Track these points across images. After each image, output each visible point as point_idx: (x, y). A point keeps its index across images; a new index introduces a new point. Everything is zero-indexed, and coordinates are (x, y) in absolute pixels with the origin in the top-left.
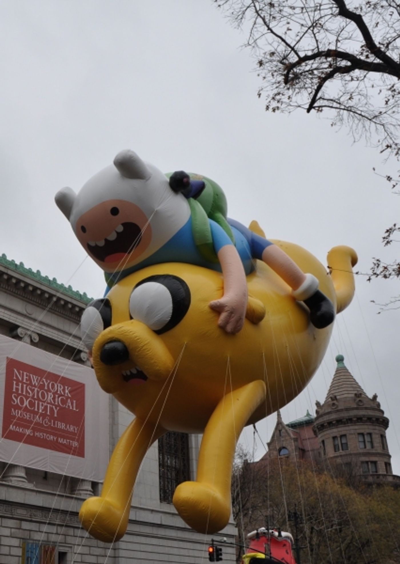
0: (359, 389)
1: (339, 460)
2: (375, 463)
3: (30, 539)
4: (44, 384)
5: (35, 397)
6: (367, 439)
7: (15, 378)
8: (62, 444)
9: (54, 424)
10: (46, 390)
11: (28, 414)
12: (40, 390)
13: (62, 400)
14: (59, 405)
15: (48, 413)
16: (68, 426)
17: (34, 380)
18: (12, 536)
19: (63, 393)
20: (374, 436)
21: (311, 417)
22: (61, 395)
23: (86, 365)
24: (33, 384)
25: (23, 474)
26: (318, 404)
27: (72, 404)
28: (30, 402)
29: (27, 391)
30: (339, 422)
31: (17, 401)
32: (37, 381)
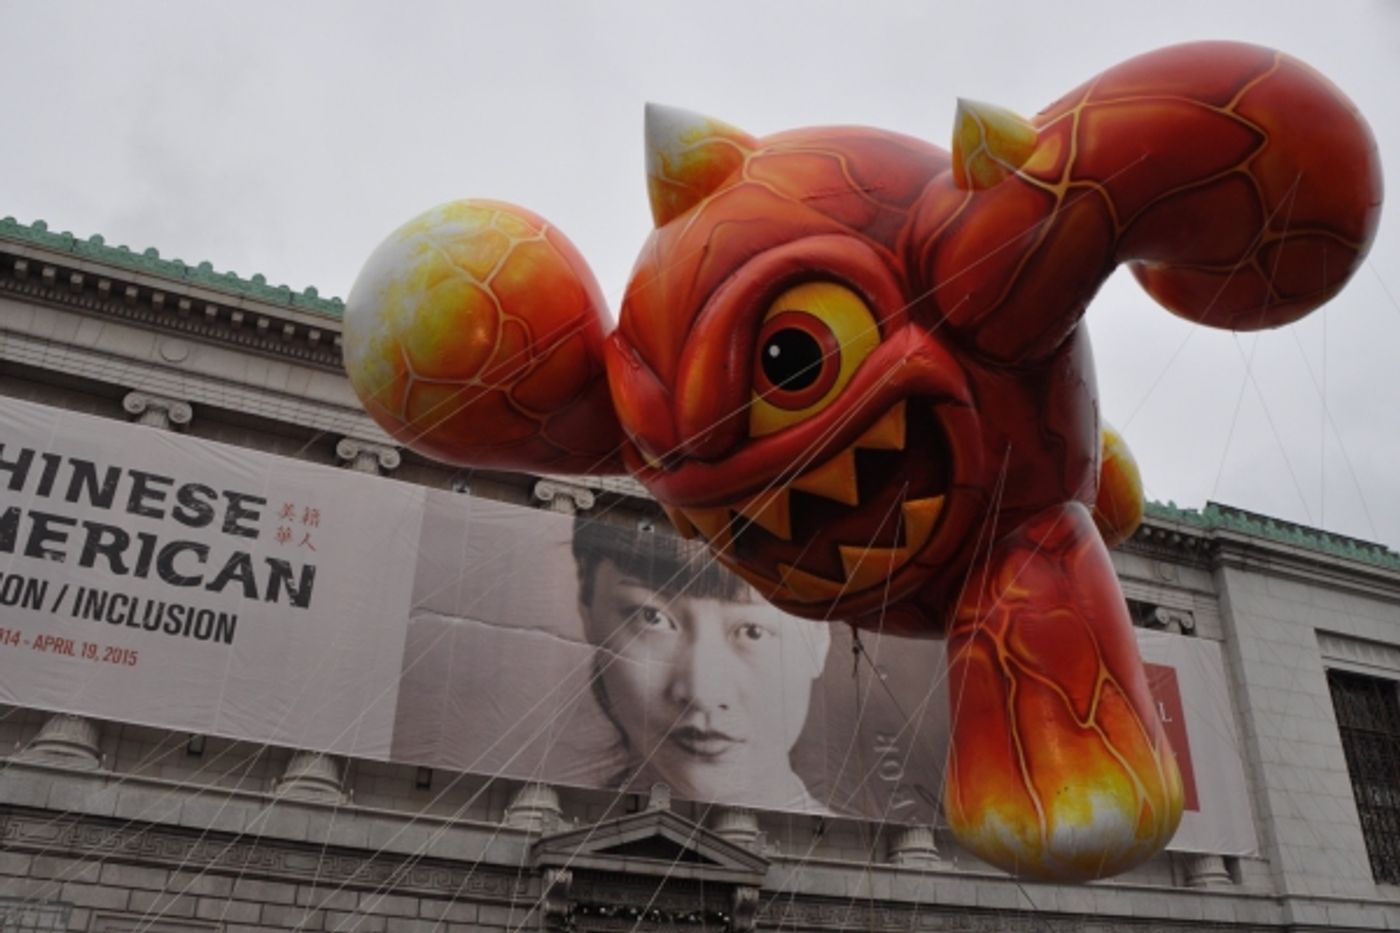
23: (1170, 631)
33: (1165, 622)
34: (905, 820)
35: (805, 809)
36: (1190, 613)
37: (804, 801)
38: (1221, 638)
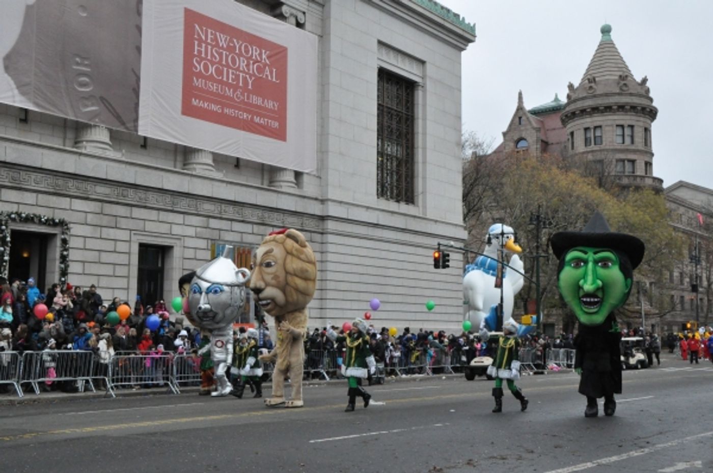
0: (624, 69)
1: (590, 157)
2: (633, 162)
3: (219, 240)
4: (235, 47)
5: (224, 63)
6: (628, 131)
7: (196, 36)
8: (257, 124)
9: (248, 98)
10: (236, 54)
11: (215, 84)
12: (230, 54)
13: (258, 68)
14: (254, 75)
15: (241, 84)
16: (266, 101)
17: (221, 41)
18: (198, 236)
19: (259, 59)
20: (636, 129)
21: (561, 103)
22: (256, 62)
23: (289, 23)
24: (221, 45)
25: (210, 162)
26: (571, 86)
27: (271, 73)
28: (217, 69)
29: (212, 55)
30: (595, 110)
31: (200, 68)
32: (225, 41)
33: (287, 15)
34: (90, 120)
35: (14, 102)
36: (304, 13)
37: (14, 96)
38: (320, 34)
